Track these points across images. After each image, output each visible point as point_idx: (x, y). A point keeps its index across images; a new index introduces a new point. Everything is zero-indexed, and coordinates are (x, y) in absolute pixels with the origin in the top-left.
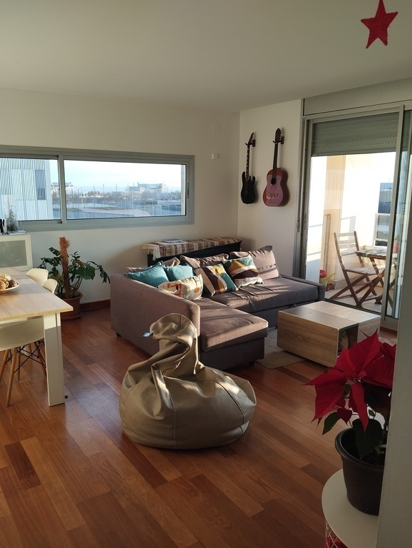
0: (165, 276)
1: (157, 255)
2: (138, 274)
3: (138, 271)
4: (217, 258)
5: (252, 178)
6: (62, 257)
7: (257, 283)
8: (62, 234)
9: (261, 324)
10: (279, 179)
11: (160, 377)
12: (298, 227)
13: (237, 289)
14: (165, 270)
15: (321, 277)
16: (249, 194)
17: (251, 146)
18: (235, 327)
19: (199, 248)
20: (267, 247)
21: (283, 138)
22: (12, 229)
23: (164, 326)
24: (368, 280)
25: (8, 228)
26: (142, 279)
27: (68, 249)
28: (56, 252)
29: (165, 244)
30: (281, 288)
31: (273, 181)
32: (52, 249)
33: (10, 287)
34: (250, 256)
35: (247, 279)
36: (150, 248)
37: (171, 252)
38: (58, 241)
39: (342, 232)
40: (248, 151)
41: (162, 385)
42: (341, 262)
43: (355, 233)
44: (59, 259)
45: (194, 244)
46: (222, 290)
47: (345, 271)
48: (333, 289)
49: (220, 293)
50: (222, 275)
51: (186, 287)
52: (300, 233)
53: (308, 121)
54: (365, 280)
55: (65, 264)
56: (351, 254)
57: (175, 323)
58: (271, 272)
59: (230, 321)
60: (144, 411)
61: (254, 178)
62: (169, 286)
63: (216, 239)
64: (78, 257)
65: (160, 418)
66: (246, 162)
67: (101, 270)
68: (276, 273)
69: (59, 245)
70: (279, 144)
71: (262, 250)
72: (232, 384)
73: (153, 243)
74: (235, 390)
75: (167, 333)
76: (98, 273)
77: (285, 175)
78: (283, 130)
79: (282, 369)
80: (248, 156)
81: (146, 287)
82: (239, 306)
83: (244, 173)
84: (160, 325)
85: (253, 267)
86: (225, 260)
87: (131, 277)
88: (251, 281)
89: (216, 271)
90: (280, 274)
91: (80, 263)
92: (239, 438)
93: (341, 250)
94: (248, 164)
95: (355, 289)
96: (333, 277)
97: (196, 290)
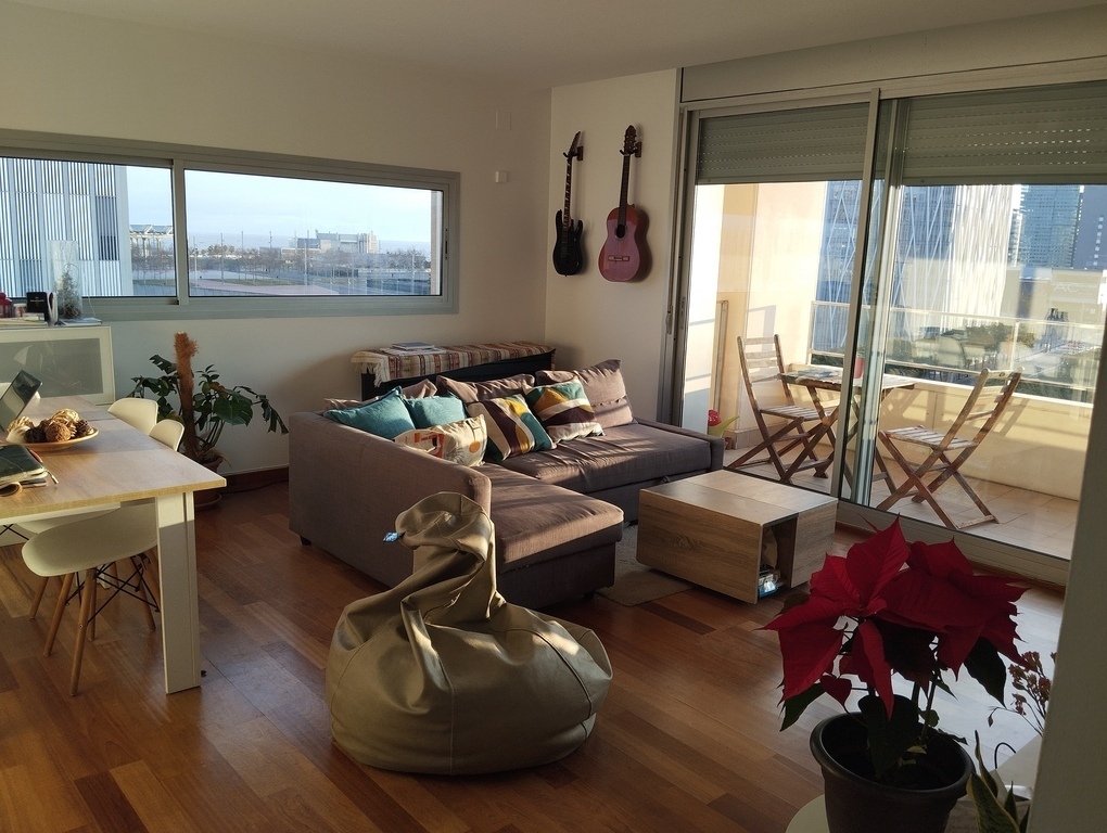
0: (406, 416)
1: (383, 375)
2: (352, 413)
3: (350, 406)
4: (512, 384)
5: (575, 223)
6: (179, 376)
7: (591, 434)
8: (180, 327)
9: (611, 515)
10: (631, 229)
11: (419, 626)
12: (669, 324)
13: (554, 446)
14: (408, 406)
15: (710, 424)
16: (570, 256)
17: (574, 159)
18: (559, 521)
19: (471, 362)
20: (608, 362)
21: (640, 145)
22: (68, 313)
23: (426, 519)
24: (801, 430)
25: (60, 312)
26: (359, 422)
27: (193, 360)
28: (166, 366)
29: (400, 353)
30: (639, 444)
31: (620, 232)
32: (156, 359)
33: (78, 435)
34: (576, 380)
35: (572, 425)
36: (368, 360)
37: (411, 369)
38: (172, 341)
39: (750, 335)
40: (569, 169)
41: (424, 641)
42: (750, 393)
43: (776, 337)
44: (173, 379)
45: (460, 354)
46: (524, 447)
47: (758, 413)
48: (733, 448)
49: (521, 453)
50: (524, 417)
51: (452, 441)
52: (671, 337)
53: (691, 113)
54: (795, 432)
55: (186, 391)
56: (770, 379)
57: (450, 512)
58: (618, 413)
59: (549, 509)
60: (385, 697)
61: (580, 223)
62: (417, 438)
63: (505, 346)
64: (216, 377)
65: (423, 711)
66: (564, 191)
67: (265, 404)
68: (626, 415)
69: (173, 350)
70: (632, 156)
71: (599, 368)
72: (564, 636)
73: (374, 351)
74: (571, 647)
75: (434, 532)
76: (257, 410)
77: (643, 220)
78: (640, 129)
79: (650, 606)
80: (569, 179)
81: (370, 438)
82: (561, 479)
83: (559, 213)
84: (419, 516)
85: (584, 401)
86: (528, 387)
87: (335, 418)
88: (581, 430)
89: (512, 408)
90: (634, 418)
91: (220, 390)
92: (578, 748)
93: (751, 371)
94: (568, 195)
95: (778, 447)
96: (732, 426)
97: (474, 447)
